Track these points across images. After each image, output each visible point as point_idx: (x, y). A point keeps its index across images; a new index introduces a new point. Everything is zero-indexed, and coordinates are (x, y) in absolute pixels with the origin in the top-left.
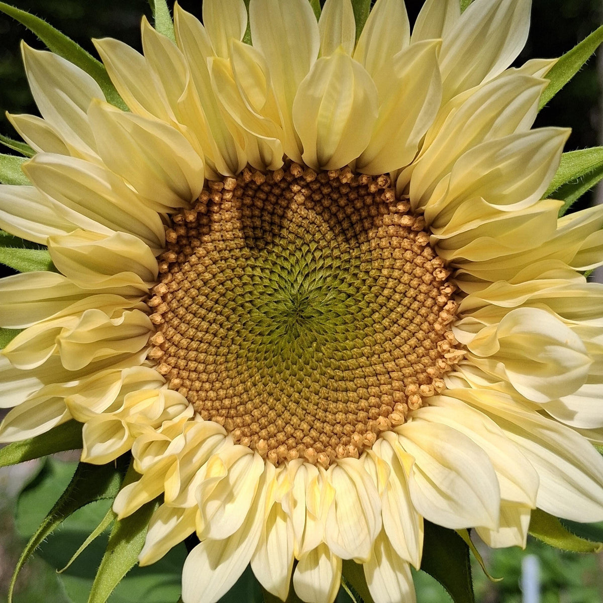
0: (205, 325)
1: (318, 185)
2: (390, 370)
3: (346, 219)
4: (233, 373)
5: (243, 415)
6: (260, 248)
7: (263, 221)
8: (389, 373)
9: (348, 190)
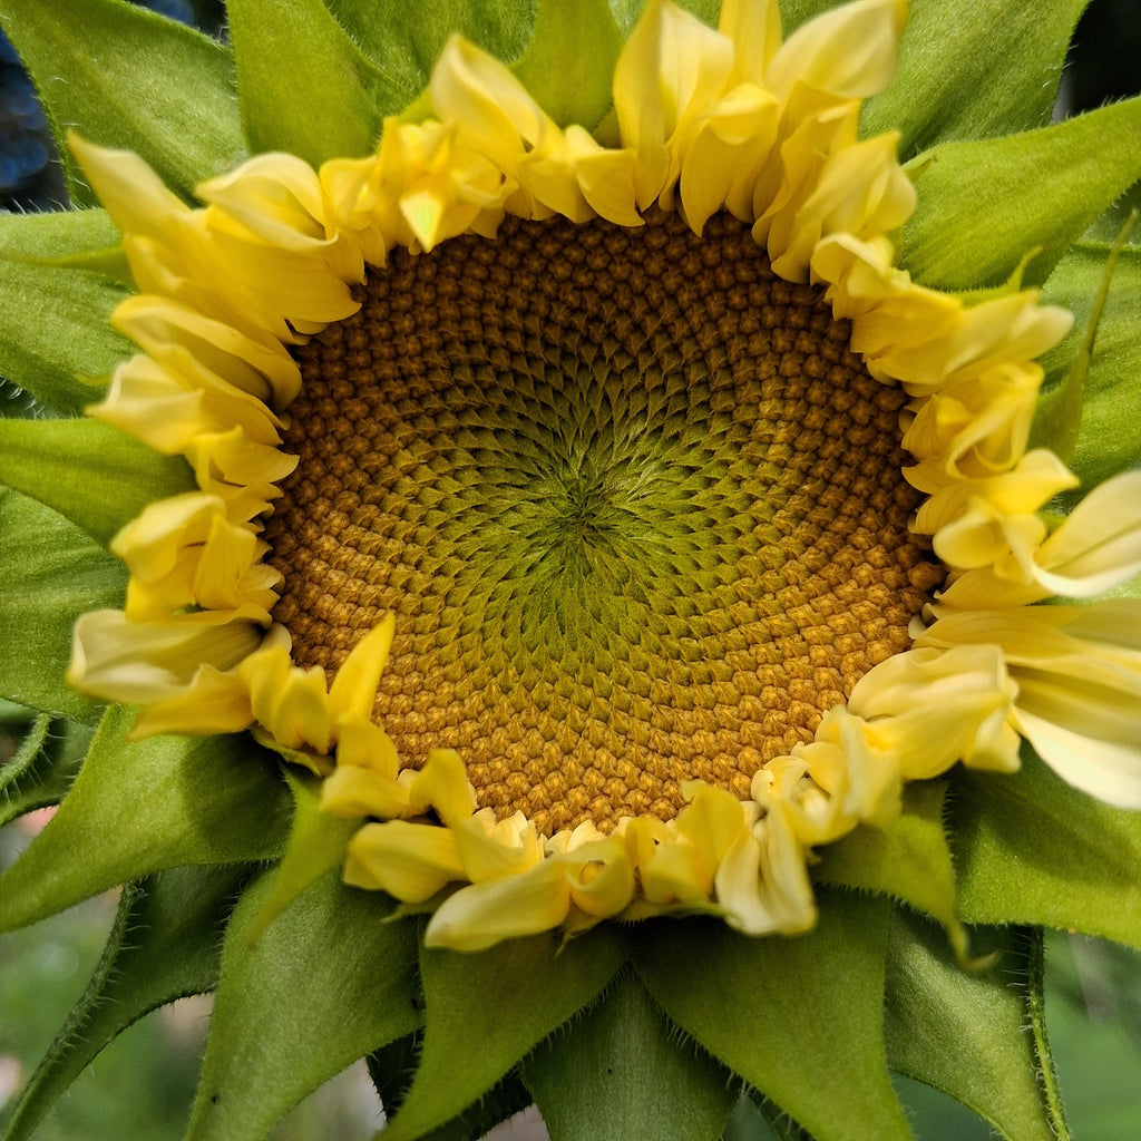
0: (382, 568)
1: (598, 235)
2: (801, 623)
3: (665, 301)
4: (455, 669)
5: (488, 759)
6: (486, 386)
7: (485, 326)
8: (798, 631)
9: (664, 239)
